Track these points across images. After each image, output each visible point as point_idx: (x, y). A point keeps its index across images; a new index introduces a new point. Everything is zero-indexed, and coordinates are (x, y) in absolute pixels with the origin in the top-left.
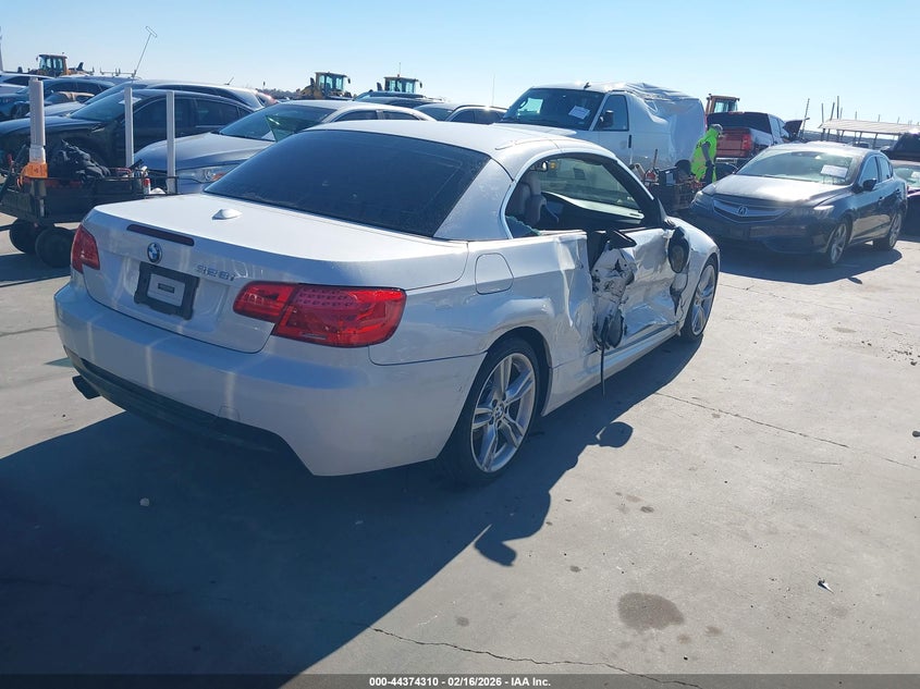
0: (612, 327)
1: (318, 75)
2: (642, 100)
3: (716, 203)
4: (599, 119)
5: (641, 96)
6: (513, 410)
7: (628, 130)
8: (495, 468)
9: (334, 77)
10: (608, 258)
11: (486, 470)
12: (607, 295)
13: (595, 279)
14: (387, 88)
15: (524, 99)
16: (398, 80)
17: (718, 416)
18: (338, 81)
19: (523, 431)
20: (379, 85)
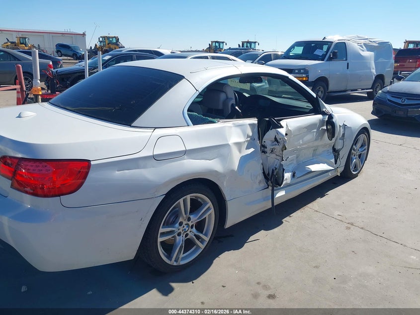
0: (276, 175)
1: (212, 42)
2: (356, 44)
3: (389, 97)
4: (330, 55)
5: (355, 42)
6: (200, 226)
7: (346, 60)
8: (182, 263)
9: (219, 42)
10: (270, 134)
11: (175, 264)
12: (273, 156)
13: (263, 146)
14: (243, 46)
15: (293, 47)
16: (248, 42)
17: (349, 228)
18: (221, 45)
19: (207, 239)
20: (239, 45)
